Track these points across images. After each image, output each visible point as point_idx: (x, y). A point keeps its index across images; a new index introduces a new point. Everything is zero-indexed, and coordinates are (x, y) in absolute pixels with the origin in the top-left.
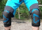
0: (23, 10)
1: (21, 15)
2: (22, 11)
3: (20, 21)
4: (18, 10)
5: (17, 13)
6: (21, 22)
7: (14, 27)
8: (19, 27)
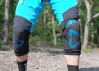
1: (59, 35)
3: (56, 50)
4: (51, 25)
5: (49, 32)
6: (58, 53)
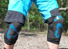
0: (35, 15)
2: (33, 16)
7: (20, 42)
8: (29, 42)
